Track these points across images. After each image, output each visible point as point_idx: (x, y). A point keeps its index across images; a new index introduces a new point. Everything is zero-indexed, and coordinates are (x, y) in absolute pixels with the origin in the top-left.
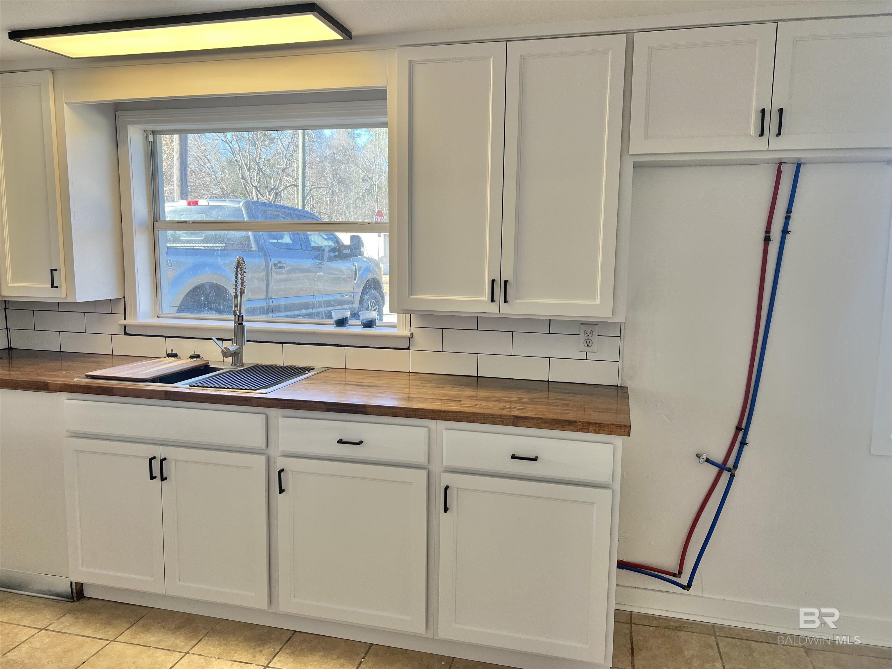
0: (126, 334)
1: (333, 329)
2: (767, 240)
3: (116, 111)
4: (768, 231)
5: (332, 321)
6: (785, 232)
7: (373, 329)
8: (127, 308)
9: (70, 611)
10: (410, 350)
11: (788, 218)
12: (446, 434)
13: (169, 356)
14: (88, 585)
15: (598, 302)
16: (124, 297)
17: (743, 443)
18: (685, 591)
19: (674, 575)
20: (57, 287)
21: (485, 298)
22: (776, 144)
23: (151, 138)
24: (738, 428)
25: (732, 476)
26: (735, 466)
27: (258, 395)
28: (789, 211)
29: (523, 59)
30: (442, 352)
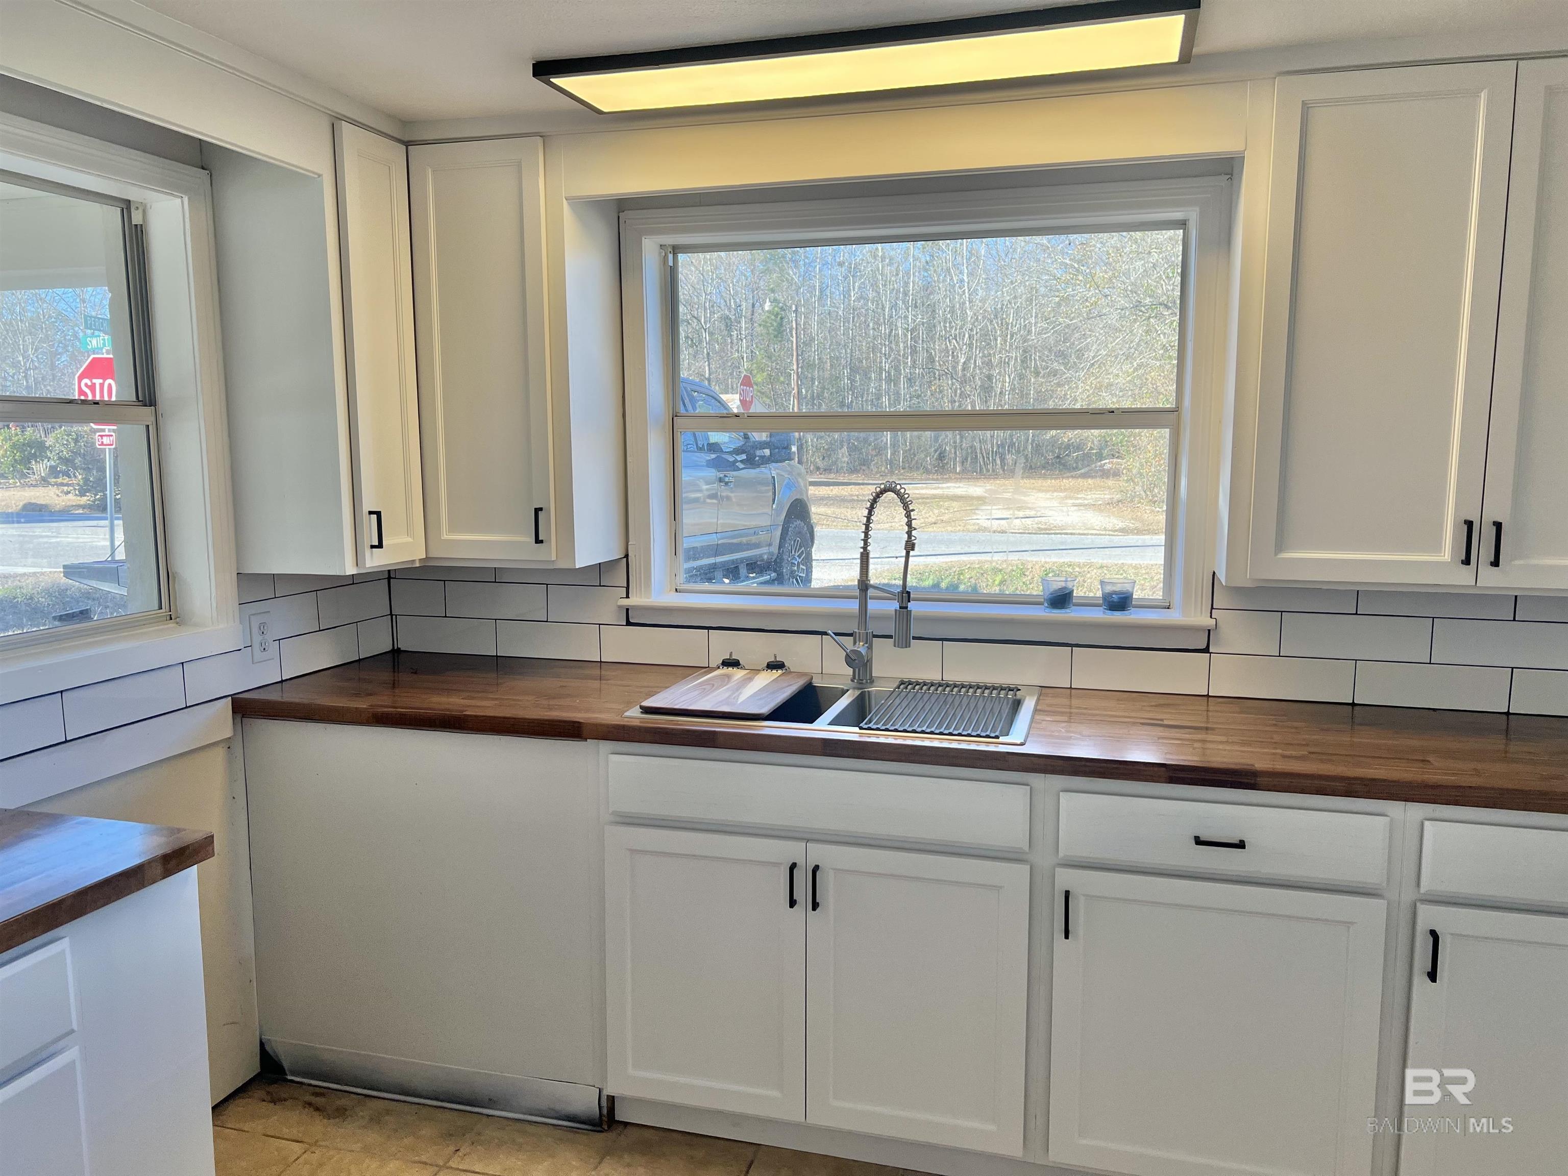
0: (629, 623)
1: (1046, 613)
3: (620, 210)
8: (633, 575)
10: (1210, 653)
13: (726, 664)
14: (626, 1098)
16: (627, 556)
20: (542, 542)
21: (1444, 556)
23: (671, 261)
27: (1007, 748)
29: (1551, 93)
30: (1280, 656)
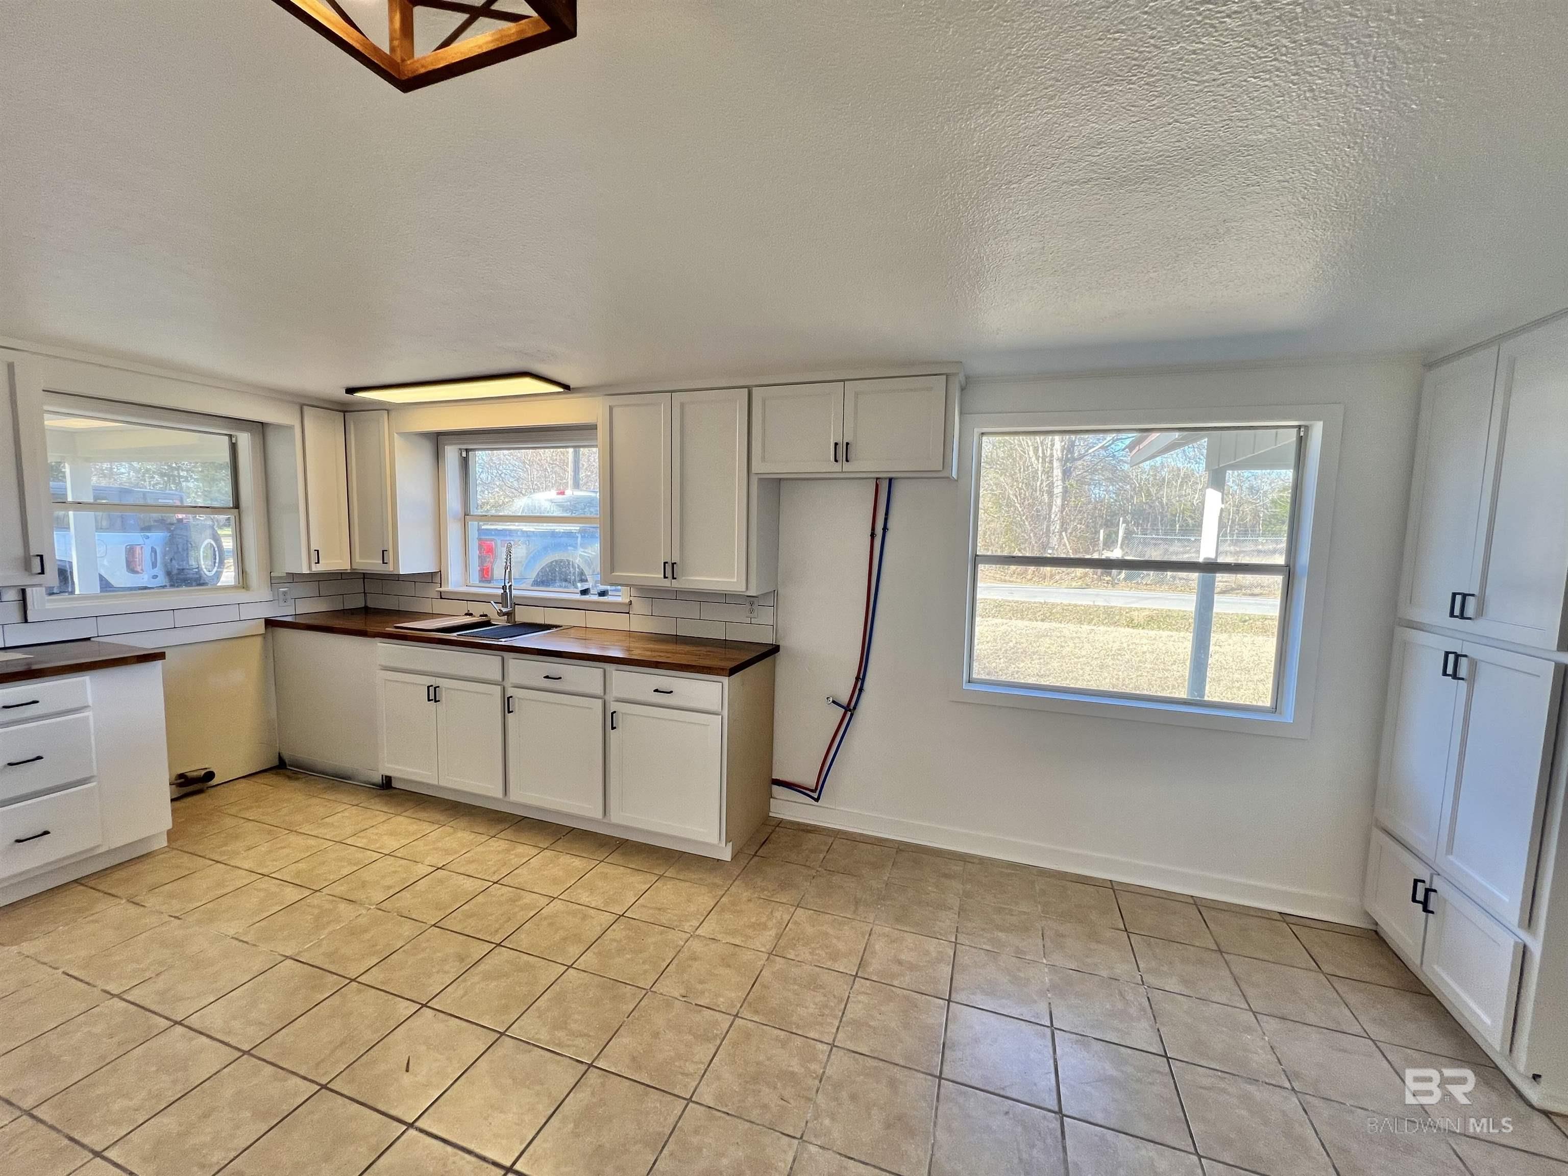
0: (441, 598)
1: (578, 597)
2: (873, 535)
3: (438, 436)
4: (873, 529)
5: (578, 591)
6: (885, 529)
7: (606, 597)
8: (442, 579)
9: (379, 796)
10: (633, 614)
11: (886, 519)
12: (614, 673)
13: (466, 614)
14: (394, 778)
15: (735, 580)
16: (440, 571)
17: (861, 690)
18: (816, 803)
19: (812, 791)
20: (385, 565)
21: (663, 575)
22: (847, 467)
23: (464, 454)
24: (857, 678)
25: (852, 715)
26: (855, 708)
28: (887, 514)
29: (682, 406)
30: (652, 616)
